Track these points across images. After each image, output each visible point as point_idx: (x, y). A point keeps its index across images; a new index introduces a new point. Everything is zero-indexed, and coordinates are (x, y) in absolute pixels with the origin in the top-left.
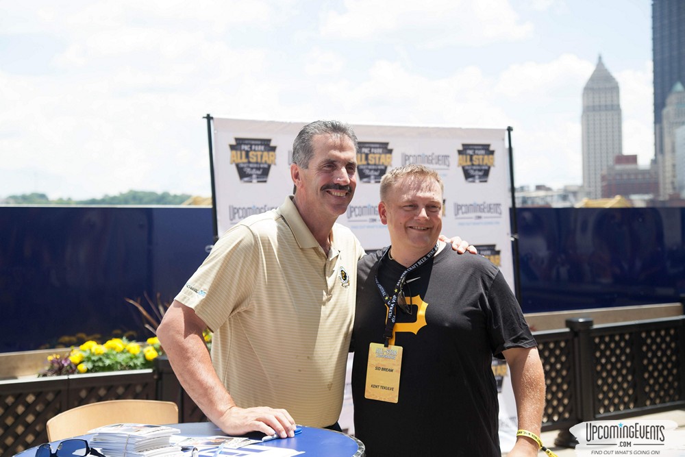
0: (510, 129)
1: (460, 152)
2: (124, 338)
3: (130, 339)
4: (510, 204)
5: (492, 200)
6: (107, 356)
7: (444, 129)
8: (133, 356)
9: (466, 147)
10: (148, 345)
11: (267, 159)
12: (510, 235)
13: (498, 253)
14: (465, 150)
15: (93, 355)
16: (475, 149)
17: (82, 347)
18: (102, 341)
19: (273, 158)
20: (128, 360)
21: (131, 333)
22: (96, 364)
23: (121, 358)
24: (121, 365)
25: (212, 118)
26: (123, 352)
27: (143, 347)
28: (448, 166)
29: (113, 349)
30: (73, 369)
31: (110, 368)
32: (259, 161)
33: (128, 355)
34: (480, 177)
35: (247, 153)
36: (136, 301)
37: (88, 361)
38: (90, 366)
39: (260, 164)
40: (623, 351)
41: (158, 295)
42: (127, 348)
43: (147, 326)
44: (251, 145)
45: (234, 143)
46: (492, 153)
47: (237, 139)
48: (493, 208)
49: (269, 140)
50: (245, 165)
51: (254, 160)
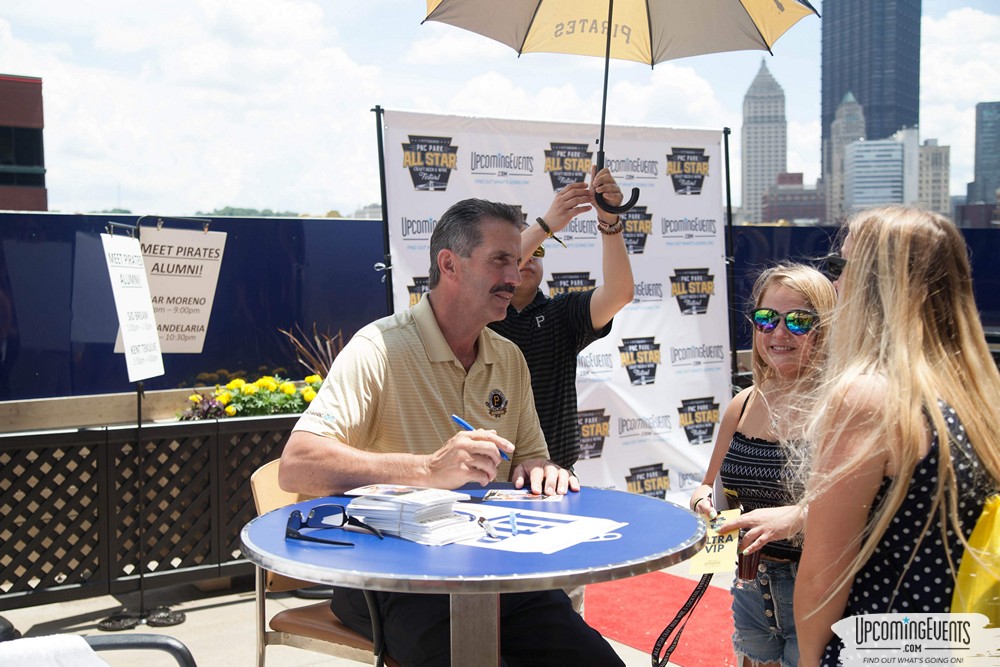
0: (727, 132)
1: (669, 158)
2: (276, 376)
3: (283, 377)
4: (726, 224)
5: (705, 216)
6: (259, 396)
7: (652, 129)
8: (288, 397)
9: (677, 151)
10: (305, 384)
11: (446, 162)
12: (725, 257)
13: (711, 278)
14: (676, 155)
15: (243, 395)
16: (686, 155)
17: (228, 386)
18: (250, 379)
19: (453, 161)
20: (283, 402)
21: (281, 369)
22: (248, 406)
23: (275, 399)
24: (275, 407)
25: (383, 111)
26: (277, 392)
27: (298, 386)
28: (656, 174)
29: (265, 388)
30: (220, 412)
31: (263, 411)
32: (437, 164)
33: (283, 396)
34: (692, 188)
35: (423, 154)
36: (288, 332)
37: (237, 402)
38: (240, 407)
39: (438, 168)
42: (281, 387)
43: (301, 361)
44: (428, 144)
45: (407, 141)
46: (706, 159)
47: (411, 137)
48: (707, 225)
49: (450, 139)
50: (421, 169)
51: (432, 164)
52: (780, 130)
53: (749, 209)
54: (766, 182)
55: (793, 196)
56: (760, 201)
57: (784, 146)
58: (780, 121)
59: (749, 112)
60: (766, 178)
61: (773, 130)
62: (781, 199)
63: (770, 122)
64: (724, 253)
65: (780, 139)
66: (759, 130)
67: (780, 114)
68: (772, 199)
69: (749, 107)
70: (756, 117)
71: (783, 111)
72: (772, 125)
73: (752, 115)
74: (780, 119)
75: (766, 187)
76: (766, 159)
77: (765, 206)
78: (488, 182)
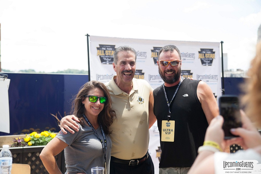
0: (222, 42)
1: (199, 52)
2: (49, 131)
3: (52, 131)
4: (221, 76)
5: (213, 74)
6: (41, 138)
7: (192, 42)
9: (202, 50)
12: (221, 89)
13: (216, 97)
15: (35, 138)
16: (206, 51)
17: (31, 134)
18: (39, 132)
21: (53, 128)
22: (36, 142)
23: (47, 139)
25: (89, 36)
26: (48, 137)
28: (194, 58)
29: (44, 135)
31: (42, 144)
33: (51, 138)
34: (209, 63)
35: (105, 51)
36: (55, 115)
37: (33, 140)
38: (33, 142)
39: (110, 56)
41: (65, 112)
42: (50, 135)
44: (106, 48)
45: (99, 47)
46: (214, 53)
47: (100, 45)
48: (214, 77)
49: (114, 46)
50: (104, 56)
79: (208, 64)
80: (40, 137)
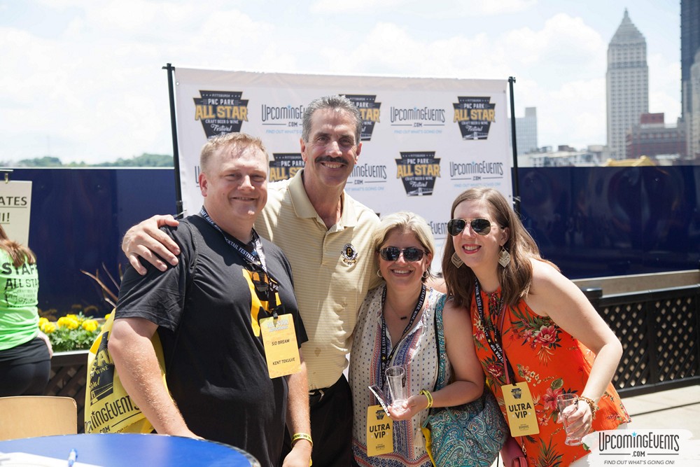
0: (512, 81)
1: (456, 106)
2: (81, 313)
3: (87, 315)
4: (512, 166)
5: (491, 159)
6: (58, 333)
7: (438, 79)
8: (88, 334)
9: (463, 100)
11: (237, 114)
12: (512, 197)
14: (462, 103)
16: (473, 103)
18: (54, 318)
19: (243, 114)
20: (83, 338)
23: (73, 336)
24: (76, 343)
25: (174, 68)
26: (77, 329)
28: (443, 122)
29: (66, 326)
31: (62, 347)
32: (228, 116)
33: (84, 332)
35: (215, 107)
36: (95, 275)
39: (229, 120)
40: (635, 322)
41: (120, 265)
42: (83, 324)
43: (107, 300)
44: (219, 98)
45: (199, 96)
46: (492, 106)
47: (202, 92)
48: (495, 167)
49: (240, 93)
50: (213, 122)
51: (223, 116)
52: (642, 74)
53: (614, 147)
54: (630, 122)
55: (655, 134)
56: (624, 139)
57: (646, 89)
58: (642, 66)
59: (613, 59)
60: (630, 118)
61: (635, 75)
62: (643, 137)
63: (632, 67)
64: (511, 194)
65: (642, 83)
66: (623, 75)
67: (642, 59)
68: (635, 137)
69: (613, 55)
70: (619, 63)
71: (645, 57)
72: (635, 70)
73: (616, 61)
74: (642, 64)
75: (630, 127)
76: (629, 101)
77: (629, 143)
78: (279, 132)
79: (478, 135)
80: (57, 331)
